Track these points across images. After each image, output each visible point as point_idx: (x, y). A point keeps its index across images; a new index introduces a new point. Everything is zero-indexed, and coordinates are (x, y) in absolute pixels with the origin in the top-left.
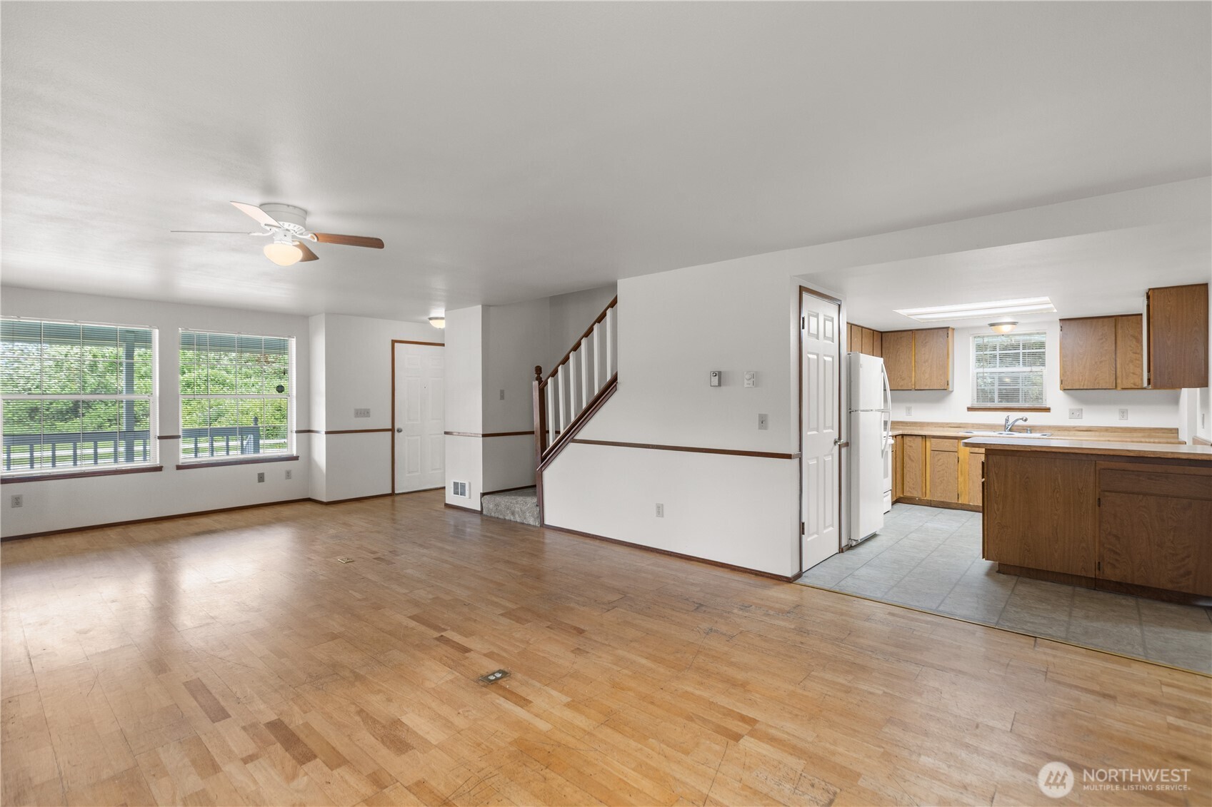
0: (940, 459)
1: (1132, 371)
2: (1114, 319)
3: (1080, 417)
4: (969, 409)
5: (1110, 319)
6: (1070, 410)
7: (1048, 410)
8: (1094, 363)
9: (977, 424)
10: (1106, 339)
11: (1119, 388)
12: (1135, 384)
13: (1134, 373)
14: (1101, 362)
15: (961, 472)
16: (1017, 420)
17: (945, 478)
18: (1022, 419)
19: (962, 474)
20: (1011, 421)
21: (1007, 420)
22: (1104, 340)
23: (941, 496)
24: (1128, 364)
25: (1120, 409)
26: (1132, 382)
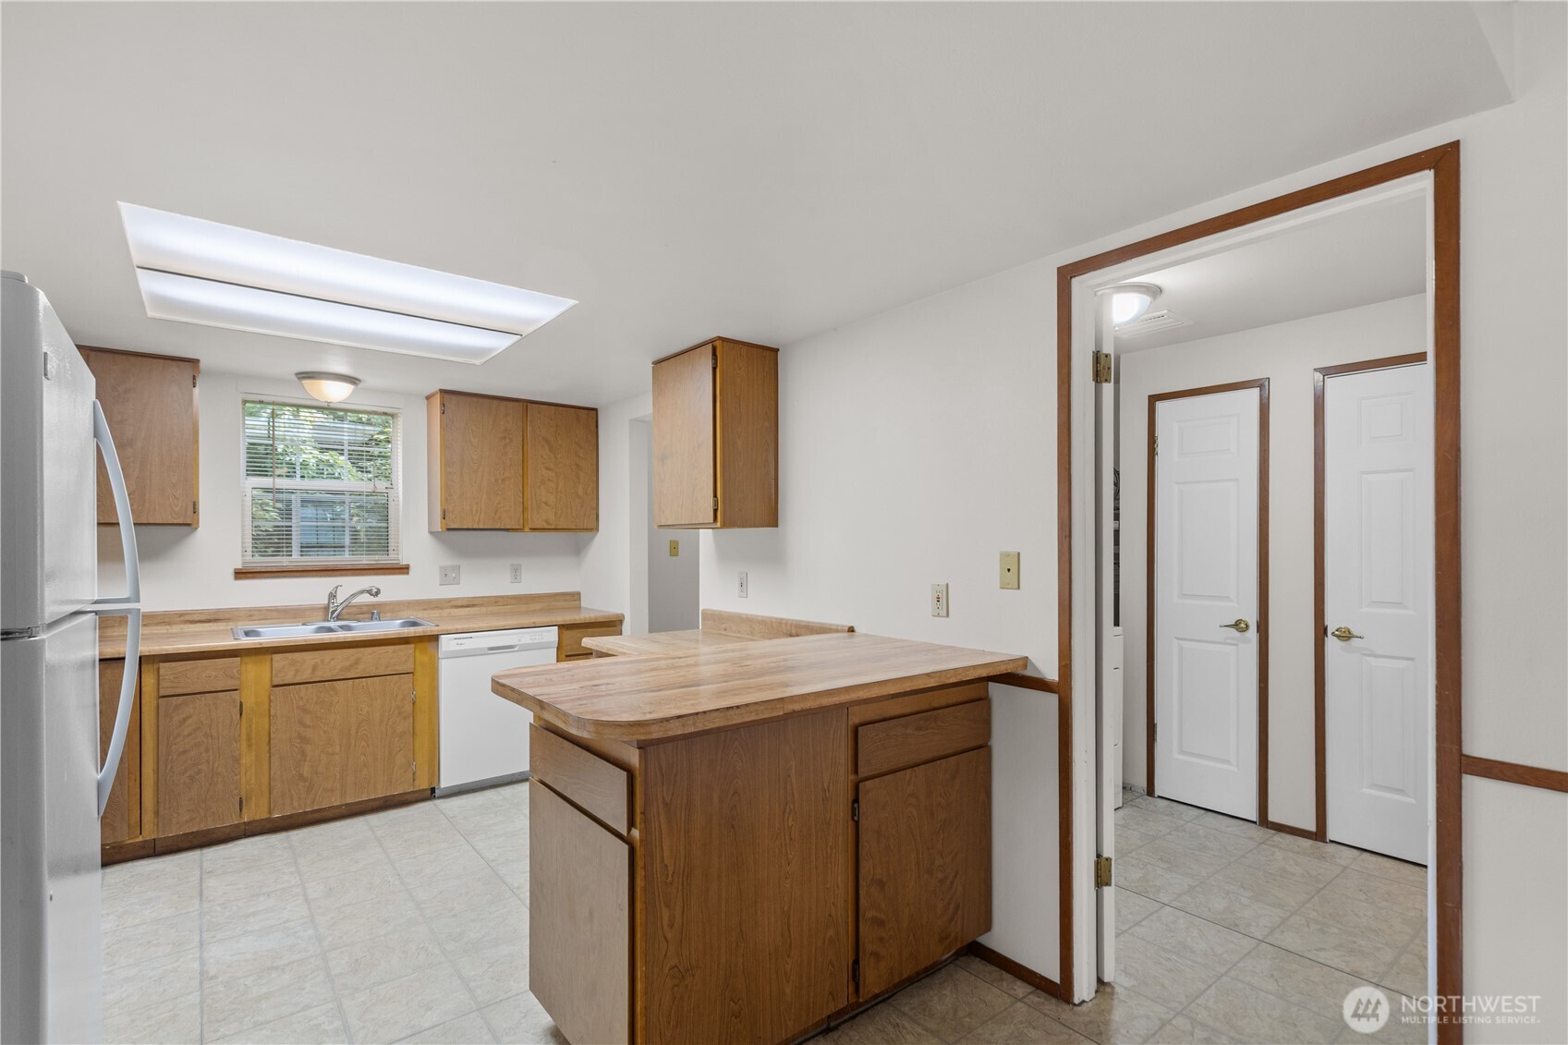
0: (189, 717)
1: (544, 499)
2: (521, 404)
3: (456, 582)
4: (240, 574)
5: (516, 404)
6: (441, 568)
7: (404, 570)
8: (493, 480)
9: (259, 610)
10: (511, 440)
11: (527, 529)
12: (548, 523)
13: (546, 504)
14: (503, 480)
15: (249, 739)
16: (354, 596)
17: (204, 767)
18: (369, 592)
19: (249, 745)
20: (340, 599)
21: (332, 596)
22: (508, 440)
23: (192, 819)
24: (540, 486)
25: (512, 565)
26: (544, 517)
